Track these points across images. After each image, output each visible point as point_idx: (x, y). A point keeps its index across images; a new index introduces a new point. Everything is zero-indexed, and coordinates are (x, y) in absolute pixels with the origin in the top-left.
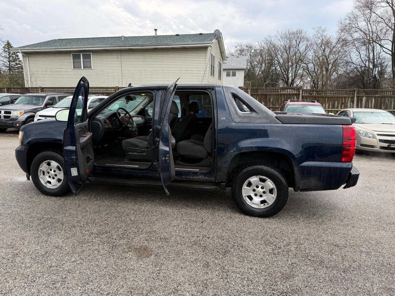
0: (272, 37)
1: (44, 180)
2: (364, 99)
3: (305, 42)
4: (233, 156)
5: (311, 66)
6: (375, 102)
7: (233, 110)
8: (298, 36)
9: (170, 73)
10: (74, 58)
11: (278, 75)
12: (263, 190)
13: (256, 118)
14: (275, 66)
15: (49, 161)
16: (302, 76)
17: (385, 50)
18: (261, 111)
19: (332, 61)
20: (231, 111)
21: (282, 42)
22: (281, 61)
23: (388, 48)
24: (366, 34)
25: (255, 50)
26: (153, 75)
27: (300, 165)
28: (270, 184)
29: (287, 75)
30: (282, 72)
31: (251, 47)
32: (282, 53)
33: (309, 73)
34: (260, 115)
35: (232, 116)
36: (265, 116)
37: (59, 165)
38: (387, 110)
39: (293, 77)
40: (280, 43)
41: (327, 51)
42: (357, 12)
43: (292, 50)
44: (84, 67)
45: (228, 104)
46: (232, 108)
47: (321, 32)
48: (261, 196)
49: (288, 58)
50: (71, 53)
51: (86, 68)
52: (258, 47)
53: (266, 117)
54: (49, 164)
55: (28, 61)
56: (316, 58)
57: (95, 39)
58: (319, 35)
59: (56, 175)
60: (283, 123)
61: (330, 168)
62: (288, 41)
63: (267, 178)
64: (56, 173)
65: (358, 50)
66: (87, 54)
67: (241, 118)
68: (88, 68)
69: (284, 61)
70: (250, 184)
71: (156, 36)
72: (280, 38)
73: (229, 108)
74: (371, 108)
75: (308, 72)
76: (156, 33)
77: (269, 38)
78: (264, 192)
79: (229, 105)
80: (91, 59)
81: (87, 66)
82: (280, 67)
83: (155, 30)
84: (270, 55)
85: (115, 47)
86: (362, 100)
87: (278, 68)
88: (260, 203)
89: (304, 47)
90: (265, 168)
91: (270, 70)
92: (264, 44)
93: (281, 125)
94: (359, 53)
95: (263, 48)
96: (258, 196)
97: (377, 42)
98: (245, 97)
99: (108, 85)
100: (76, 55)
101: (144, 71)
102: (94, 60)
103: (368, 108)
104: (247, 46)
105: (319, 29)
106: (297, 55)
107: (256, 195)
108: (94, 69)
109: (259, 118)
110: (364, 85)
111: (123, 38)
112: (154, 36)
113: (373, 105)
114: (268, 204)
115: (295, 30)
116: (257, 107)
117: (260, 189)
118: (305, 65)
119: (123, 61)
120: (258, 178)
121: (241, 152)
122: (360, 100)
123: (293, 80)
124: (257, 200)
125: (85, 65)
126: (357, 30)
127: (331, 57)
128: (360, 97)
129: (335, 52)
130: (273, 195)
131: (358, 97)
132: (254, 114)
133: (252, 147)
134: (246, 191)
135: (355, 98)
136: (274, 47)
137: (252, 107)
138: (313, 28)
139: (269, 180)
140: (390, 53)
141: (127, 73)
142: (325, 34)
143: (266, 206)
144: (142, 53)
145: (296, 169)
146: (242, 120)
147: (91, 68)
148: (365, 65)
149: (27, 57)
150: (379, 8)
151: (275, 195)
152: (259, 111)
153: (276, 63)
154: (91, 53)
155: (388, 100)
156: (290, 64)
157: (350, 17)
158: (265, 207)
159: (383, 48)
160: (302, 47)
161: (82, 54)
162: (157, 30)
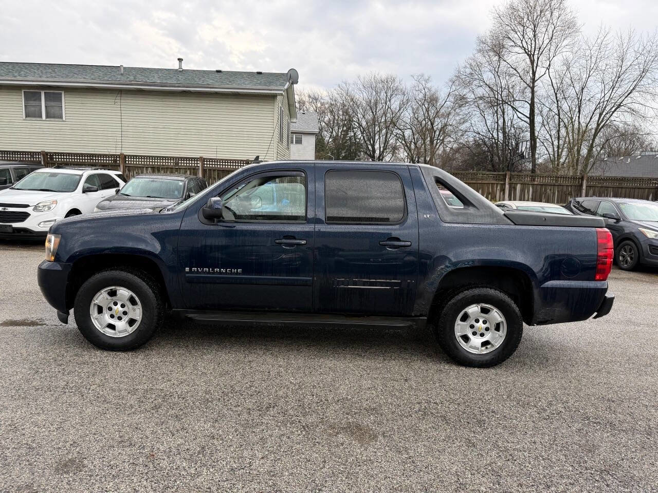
0: (349, 85)
1: (99, 322)
2: (519, 187)
3: (400, 97)
4: (444, 274)
5: (408, 133)
6: (533, 192)
7: (440, 203)
8: (388, 87)
9: (211, 134)
10: (26, 99)
11: (359, 146)
12: (485, 326)
13: (476, 216)
14: (353, 131)
15: (113, 288)
16: (395, 148)
17: (520, 115)
18: (484, 206)
19: (440, 126)
20: (437, 204)
21: (365, 94)
22: (364, 124)
23: (524, 114)
24: (492, 89)
25: (322, 104)
27: (542, 286)
28: (496, 315)
29: (373, 146)
30: (365, 140)
31: (316, 99)
32: (365, 111)
33: (406, 144)
34: (482, 212)
35: (439, 212)
36: (488, 213)
37: (134, 295)
38: (561, 204)
39: (382, 149)
40: (361, 97)
41: (432, 112)
42: (480, 58)
43: (380, 106)
44: (47, 117)
45: (432, 193)
46: (438, 200)
47: (424, 83)
48: (482, 335)
49: (374, 120)
50: (21, 90)
51: (51, 117)
52: (327, 99)
53: (490, 215)
54: (113, 294)
56: (416, 122)
57: (63, 66)
58: (421, 87)
59: (125, 313)
60: (515, 224)
61: (582, 290)
62: (374, 93)
63: (492, 307)
64: (125, 309)
65: (483, 114)
66: (54, 93)
67: (454, 216)
68: (54, 117)
69: (367, 123)
70: (465, 318)
71: (181, 70)
72: (361, 87)
73: (434, 201)
74: (528, 200)
75: (403, 142)
76: (180, 65)
77: (344, 85)
78: (487, 329)
79: (433, 196)
80: (61, 101)
81: (54, 115)
82: (362, 133)
83: (179, 59)
84: (346, 112)
85: (112, 84)
86: (515, 189)
87: (359, 134)
88: (480, 345)
89: (397, 103)
90: (492, 292)
91: (347, 137)
92: (337, 96)
93: (513, 227)
94: (484, 117)
95: (335, 101)
96: (478, 336)
97: (509, 103)
98: (457, 184)
99: (95, 150)
100: (31, 93)
102: (68, 104)
103: (524, 200)
104: (309, 96)
105: (420, 77)
106: (388, 115)
107: (474, 334)
108: (67, 120)
109: (481, 216)
110: (493, 166)
111: (122, 69)
112: (177, 70)
113: (530, 197)
114: (493, 346)
115: (384, 77)
116: (475, 199)
117: (480, 325)
118: (400, 131)
120: (479, 307)
121: (458, 267)
122: (513, 188)
123: (381, 154)
124: (476, 341)
125: (49, 112)
126: (482, 84)
127: (437, 121)
128: (513, 185)
129: (443, 115)
130: (500, 333)
131: (510, 184)
132: (471, 210)
133: (473, 261)
134: (460, 328)
135: (507, 186)
136: (352, 100)
137: (469, 199)
138: (412, 76)
139: (495, 310)
140: (528, 120)
141: (131, 131)
142: (429, 85)
143: (490, 349)
144: (161, 97)
145: (536, 292)
146: (455, 218)
147: (61, 117)
148: (492, 135)
150: (513, 54)
151: (503, 332)
152: (480, 205)
153: (356, 127)
154: (63, 92)
155: (550, 190)
156: (377, 129)
157: (471, 65)
158: (488, 352)
159: (517, 112)
160: (395, 104)
161: (45, 92)
162: (182, 60)
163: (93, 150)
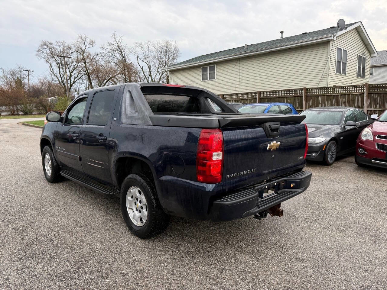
10: (203, 72)
26: (268, 79)
50: (200, 67)
51: (211, 79)
55: (172, 78)
66: (212, 66)
71: (282, 38)
76: (282, 36)
80: (215, 70)
81: (212, 77)
83: (281, 32)
85: (233, 56)
99: (231, 92)
100: (204, 68)
101: (260, 76)
102: (218, 71)
108: (217, 79)
112: (279, 39)
119: (241, 69)
125: (211, 76)
147: (215, 78)
149: (172, 75)
154: (216, 65)
161: (209, 67)
162: (283, 32)
163: (230, 92)
